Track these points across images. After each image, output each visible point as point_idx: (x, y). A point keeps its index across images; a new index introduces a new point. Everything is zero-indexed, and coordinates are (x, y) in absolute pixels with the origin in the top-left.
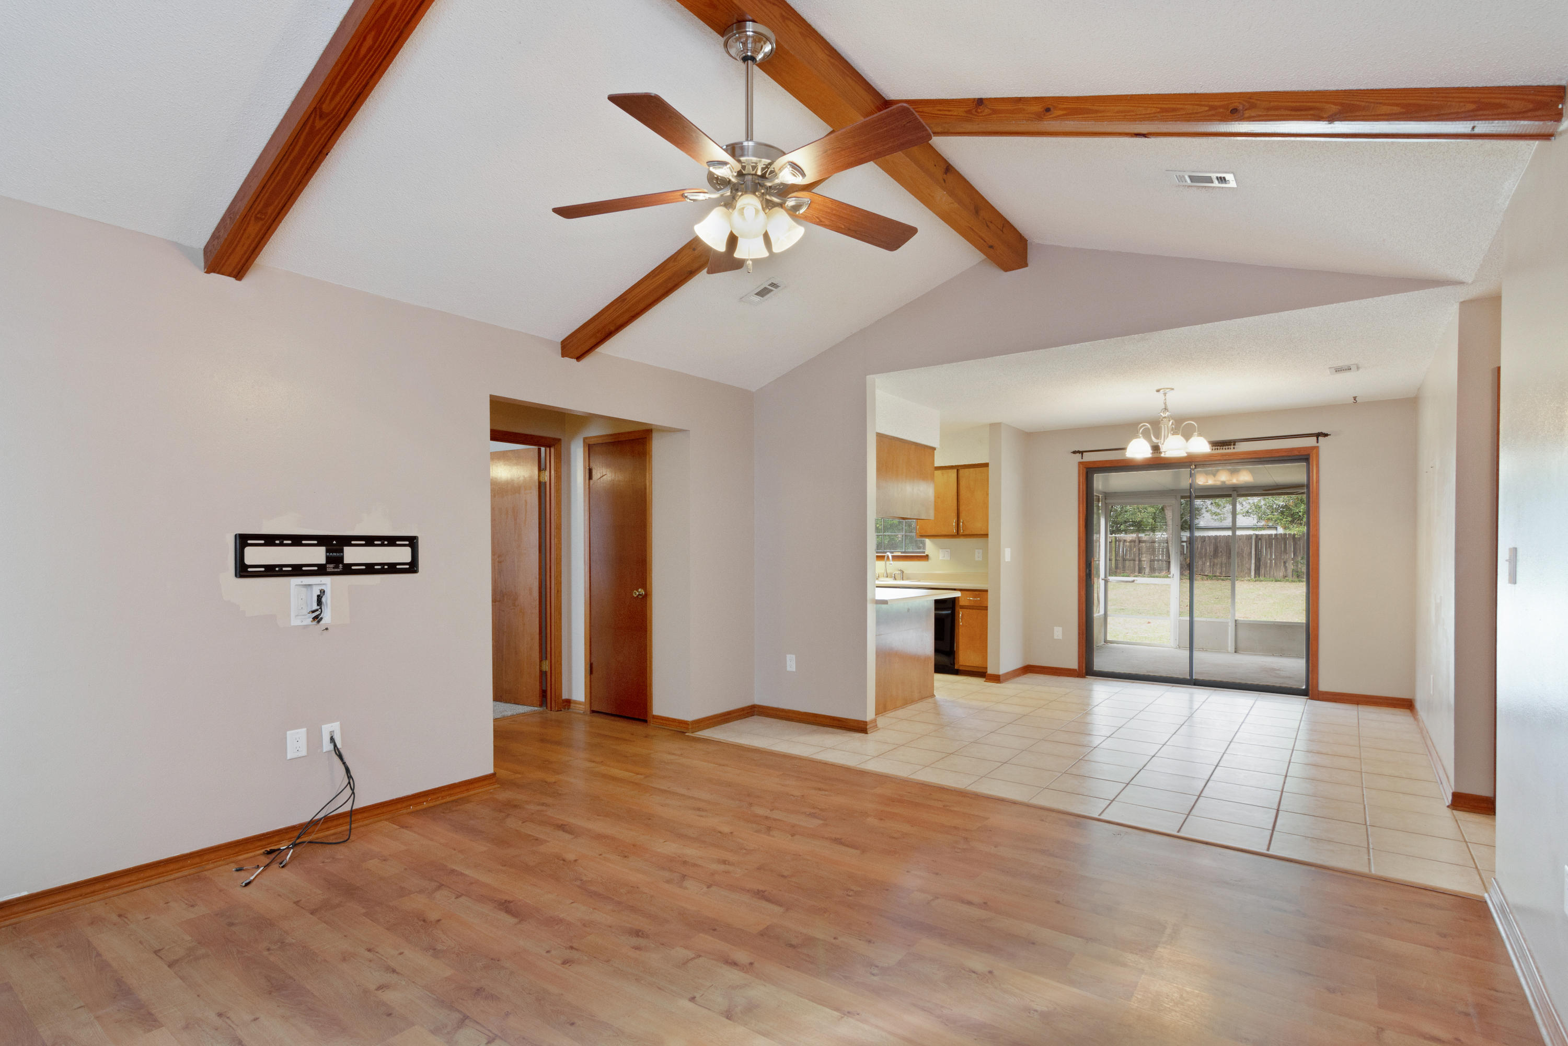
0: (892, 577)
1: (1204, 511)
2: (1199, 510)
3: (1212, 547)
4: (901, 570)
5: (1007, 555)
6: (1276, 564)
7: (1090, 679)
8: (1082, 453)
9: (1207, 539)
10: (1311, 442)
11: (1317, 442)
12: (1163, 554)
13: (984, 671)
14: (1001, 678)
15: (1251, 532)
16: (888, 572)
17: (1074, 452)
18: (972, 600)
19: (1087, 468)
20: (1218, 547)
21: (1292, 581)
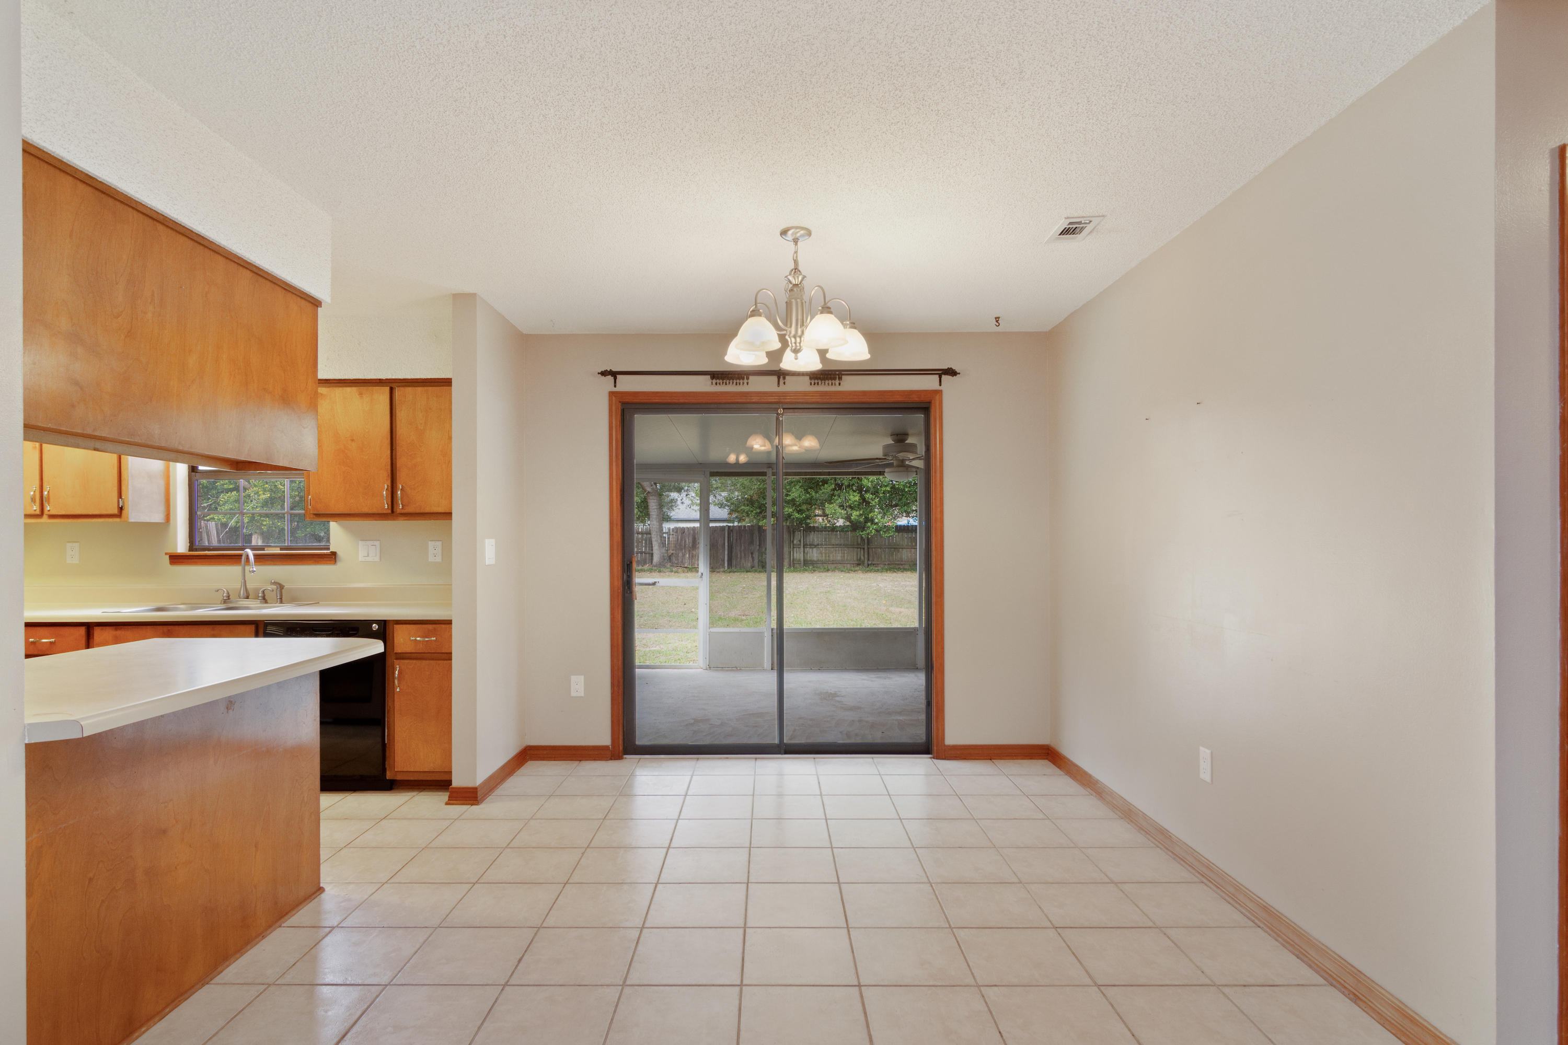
0: (257, 598)
1: (679, 502)
2: (673, 501)
3: (691, 538)
4: (275, 583)
5: (489, 551)
6: (745, 555)
7: (630, 759)
8: (614, 374)
9: (686, 531)
10: (928, 383)
11: (940, 385)
12: (646, 547)
13: (445, 778)
14: (479, 794)
15: (725, 524)
16: (249, 586)
17: (604, 373)
18: (420, 641)
19: (623, 403)
20: (696, 538)
21: (760, 571)
